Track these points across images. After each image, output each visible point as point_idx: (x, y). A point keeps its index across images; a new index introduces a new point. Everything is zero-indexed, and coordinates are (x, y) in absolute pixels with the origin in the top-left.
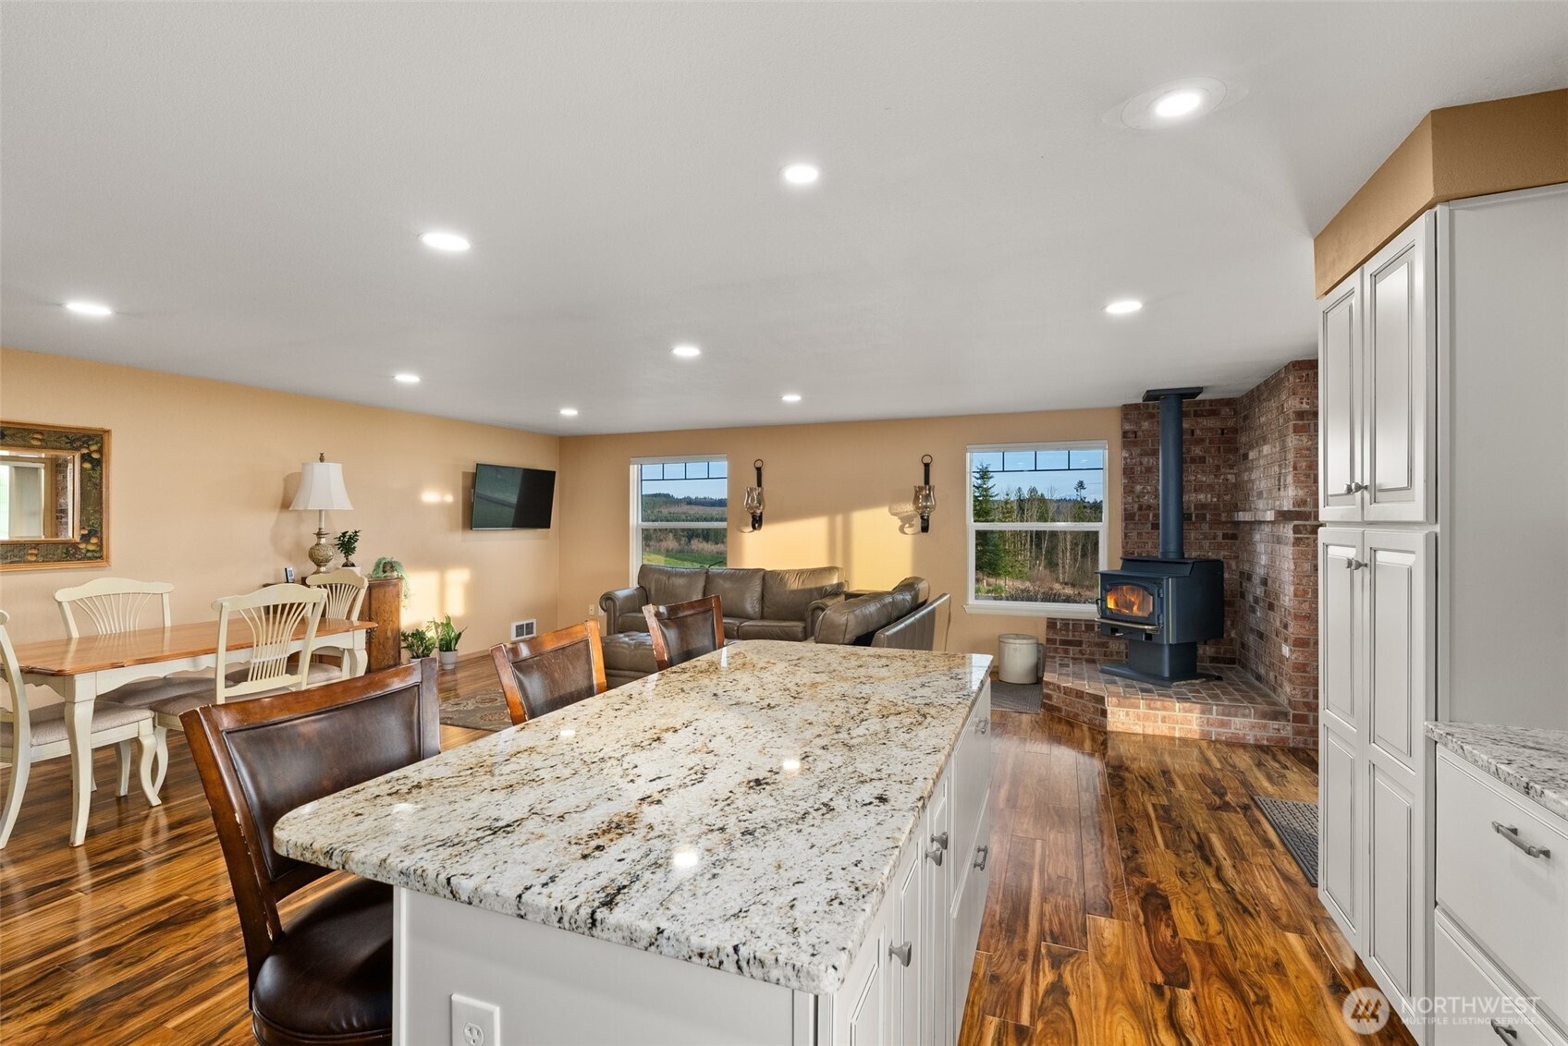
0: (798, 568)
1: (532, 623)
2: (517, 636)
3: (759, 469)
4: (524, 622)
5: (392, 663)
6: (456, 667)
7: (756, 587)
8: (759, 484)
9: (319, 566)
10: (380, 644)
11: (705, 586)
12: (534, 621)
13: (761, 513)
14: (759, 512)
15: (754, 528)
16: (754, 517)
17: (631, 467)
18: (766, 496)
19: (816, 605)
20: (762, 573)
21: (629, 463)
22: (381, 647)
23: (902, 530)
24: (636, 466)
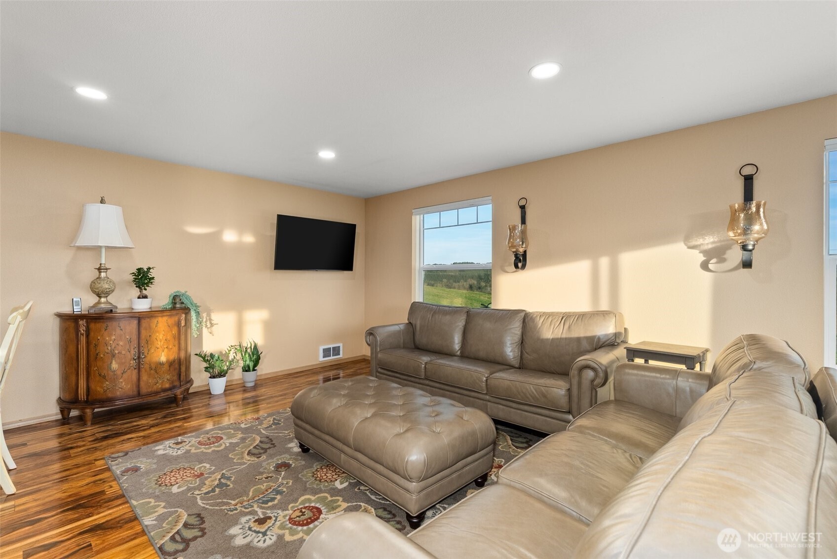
0: (564, 311)
1: (339, 347)
2: (324, 357)
3: (523, 208)
4: (331, 346)
5: (167, 386)
6: (255, 384)
7: (515, 329)
8: (523, 221)
9: (100, 297)
10: (151, 369)
11: (465, 325)
12: (341, 345)
13: (525, 252)
14: (521, 250)
15: (516, 266)
16: (516, 256)
17: (413, 217)
18: (529, 233)
19: (583, 363)
20: (523, 314)
21: (412, 214)
22: (152, 372)
23: (705, 266)
24: (418, 217)
